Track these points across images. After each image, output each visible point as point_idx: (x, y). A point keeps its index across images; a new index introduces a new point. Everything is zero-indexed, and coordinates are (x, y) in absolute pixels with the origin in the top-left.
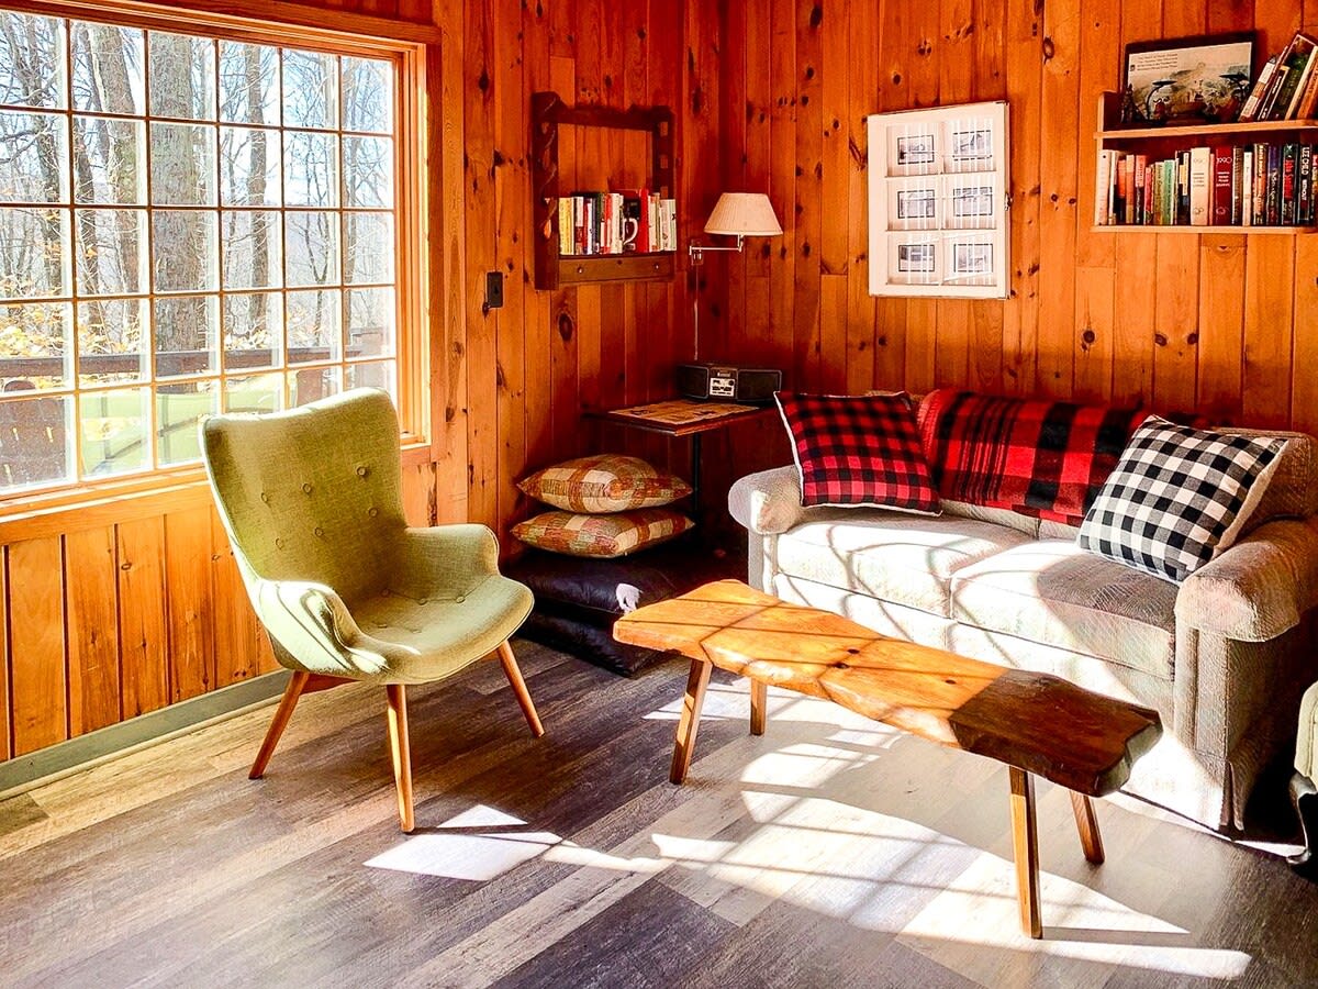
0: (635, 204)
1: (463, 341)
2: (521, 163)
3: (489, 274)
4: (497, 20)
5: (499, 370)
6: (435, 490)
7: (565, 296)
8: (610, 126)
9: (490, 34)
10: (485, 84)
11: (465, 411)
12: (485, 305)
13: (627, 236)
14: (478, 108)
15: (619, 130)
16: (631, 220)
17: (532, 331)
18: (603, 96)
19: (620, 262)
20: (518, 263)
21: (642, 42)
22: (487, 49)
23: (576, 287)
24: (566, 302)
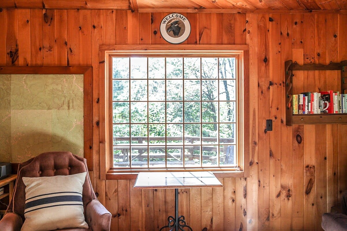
0: (328, 96)
1: (257, 141)
2: (280, 85)
3: (267, 120)
4: (270, 40)
5: (271, 151)
6: (246, 186)
7: (299, 128)
8: (319, 70)
9: (267, 44)
10: (266, 60)
11: (257, 163)
12: (265, 130)
13: (325, 107)
14: (263, 68)
15: (323, 71)
16: (326, 102)
17: (285, 139)
18: (316, 59)
19: (321, 117)
20: (279, 117)
21: (335, 40)
22: (266, 49)
23: (303, 126)
24: (299, 130)
